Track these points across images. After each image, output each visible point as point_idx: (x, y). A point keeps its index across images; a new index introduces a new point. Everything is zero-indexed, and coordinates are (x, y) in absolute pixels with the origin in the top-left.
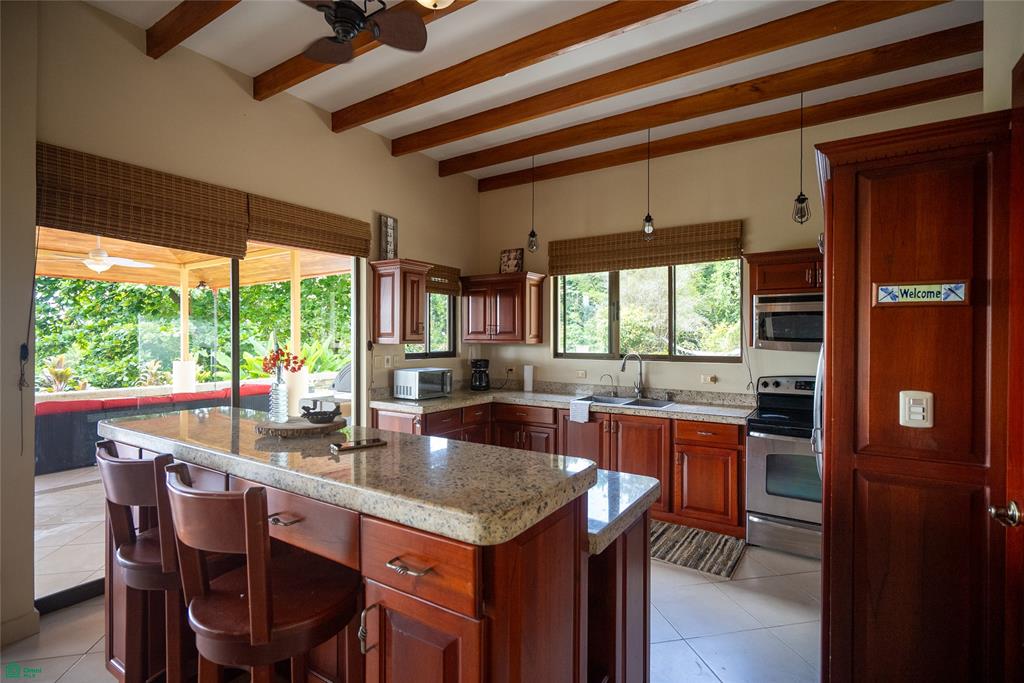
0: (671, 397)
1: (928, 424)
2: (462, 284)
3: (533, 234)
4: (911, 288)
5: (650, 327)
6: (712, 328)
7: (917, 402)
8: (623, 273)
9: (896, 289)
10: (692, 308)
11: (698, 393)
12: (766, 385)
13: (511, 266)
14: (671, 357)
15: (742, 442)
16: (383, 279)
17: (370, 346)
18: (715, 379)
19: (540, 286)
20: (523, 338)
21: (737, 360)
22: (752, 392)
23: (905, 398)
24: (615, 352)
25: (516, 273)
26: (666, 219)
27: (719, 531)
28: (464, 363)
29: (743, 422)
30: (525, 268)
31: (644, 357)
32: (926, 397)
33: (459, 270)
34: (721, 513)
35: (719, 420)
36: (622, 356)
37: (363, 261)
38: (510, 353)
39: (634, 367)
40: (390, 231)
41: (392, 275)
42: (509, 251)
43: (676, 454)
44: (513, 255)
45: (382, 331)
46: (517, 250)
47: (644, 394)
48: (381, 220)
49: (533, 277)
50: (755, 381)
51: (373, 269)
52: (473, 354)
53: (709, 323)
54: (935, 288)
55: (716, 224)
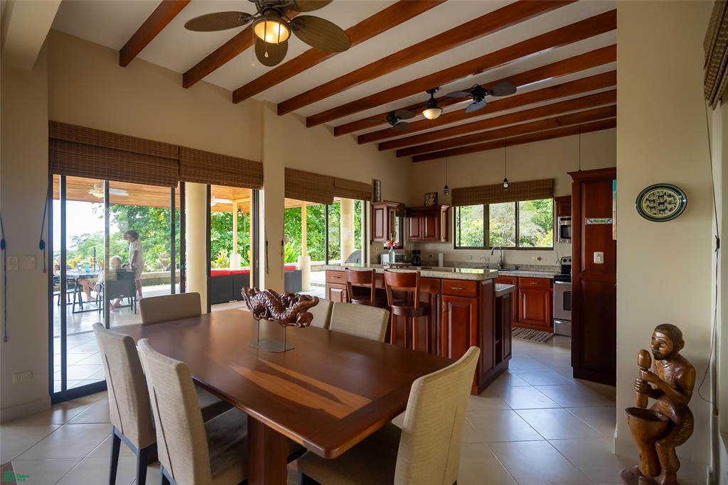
0: (517, 268)
1: (602, 262)
2: (406, 211)
3: (446, 187)
4: (596, 219)
5: (499, 233)
6: (545, 233)
7: (599, 255)
8: (491, 206)
9: (592, 220)
10: (530, 219)
11: (531, 266)
12: (565, 261)
13: (431, 202)
14: (517, 248)
15: (552, 287)
16: (378, 211)
17: (371, 243)
18: (539, 259)
19: (447, 212)
20: (440, 239)
21: (551, 249)
22: (558, 265)
23: (595, 254)
24: (487, 246)
25: (434, 205)
26: (515, 177)
27: (540, 330)
28: (407, 252)
29: (552, 277)
30: (439, 202)
31: (503, 248)
32: (602, 253)
33: (404, 204)
34: (541, 321)
35: (541, 277)
36: (491, 248)
37: (368, 203)
38: (430, 247)
39: (497, 253)
40: (379, 188)
41: (383, 209)
42: (430, 194)
43: (520, 294)
44: (432, 196)
45: (377, 235)
46: (434, 193)
47: (503, 266)
48: (375, 182)
49: (444, 208)
50: (560, 260)
51: (372, 206)
52: (411, 247)
53: (543, 230)
54: (604, 219)
55: (540, 181)
